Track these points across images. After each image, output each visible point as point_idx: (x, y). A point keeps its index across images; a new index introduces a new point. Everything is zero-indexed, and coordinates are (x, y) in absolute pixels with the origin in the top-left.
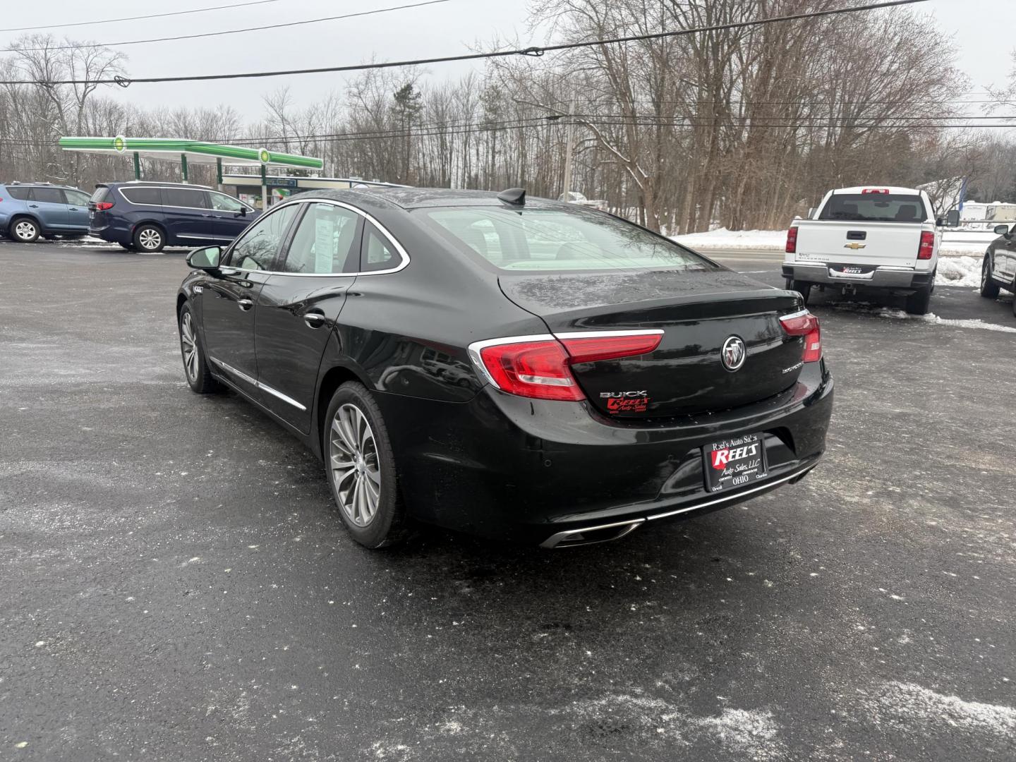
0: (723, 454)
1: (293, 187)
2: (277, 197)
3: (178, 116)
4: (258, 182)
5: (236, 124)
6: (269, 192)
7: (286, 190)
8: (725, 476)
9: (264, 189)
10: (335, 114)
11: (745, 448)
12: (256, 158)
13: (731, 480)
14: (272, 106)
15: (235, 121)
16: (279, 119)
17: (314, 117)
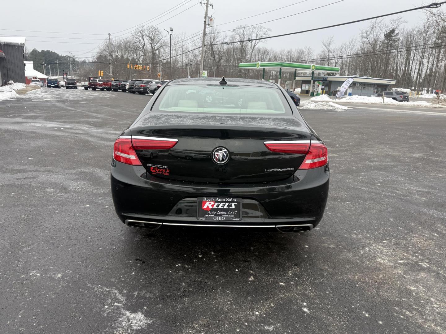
0: (210, 204)
1: (325, 81)
2: (317, 85)
3: (288, 52)
4: (310, 79)
5: (311, 54)
6: (314, 83)
7: (321, 82)
8: (209, 214)
9: (312, 82)
10: (354, 47)
11: (227, 204)
12: (310, 68)
13: (213, 217)
14: (325, 45)
15: (311, 53)
16: (327, 51)
17: (343, 49)
